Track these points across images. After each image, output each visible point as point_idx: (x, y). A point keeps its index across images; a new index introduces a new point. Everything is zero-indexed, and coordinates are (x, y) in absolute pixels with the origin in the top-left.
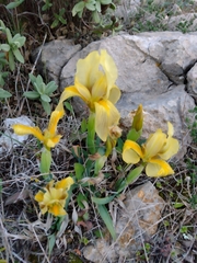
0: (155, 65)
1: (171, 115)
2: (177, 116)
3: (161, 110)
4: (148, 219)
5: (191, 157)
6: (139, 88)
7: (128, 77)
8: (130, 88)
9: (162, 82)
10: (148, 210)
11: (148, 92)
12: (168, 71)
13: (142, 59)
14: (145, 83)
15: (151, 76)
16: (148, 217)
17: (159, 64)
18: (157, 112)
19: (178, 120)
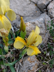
0: (34, 5)
1: (41, 24)
2: (43, 25)
3: (36, 22)
4: (32, 70)
5: (50, 42)
6: (29, 14)
7: (24, 10)
8: (25, 15)
9: (38, 12)
10: (32, 66)
11: (32, 16)
12: (40, 7)
13: (29, 3)
14: (31, 13)
15: (33, 9)
16: (32, 69)
17: (36, 4)
18: (34, 23)
19: (44, 26)
